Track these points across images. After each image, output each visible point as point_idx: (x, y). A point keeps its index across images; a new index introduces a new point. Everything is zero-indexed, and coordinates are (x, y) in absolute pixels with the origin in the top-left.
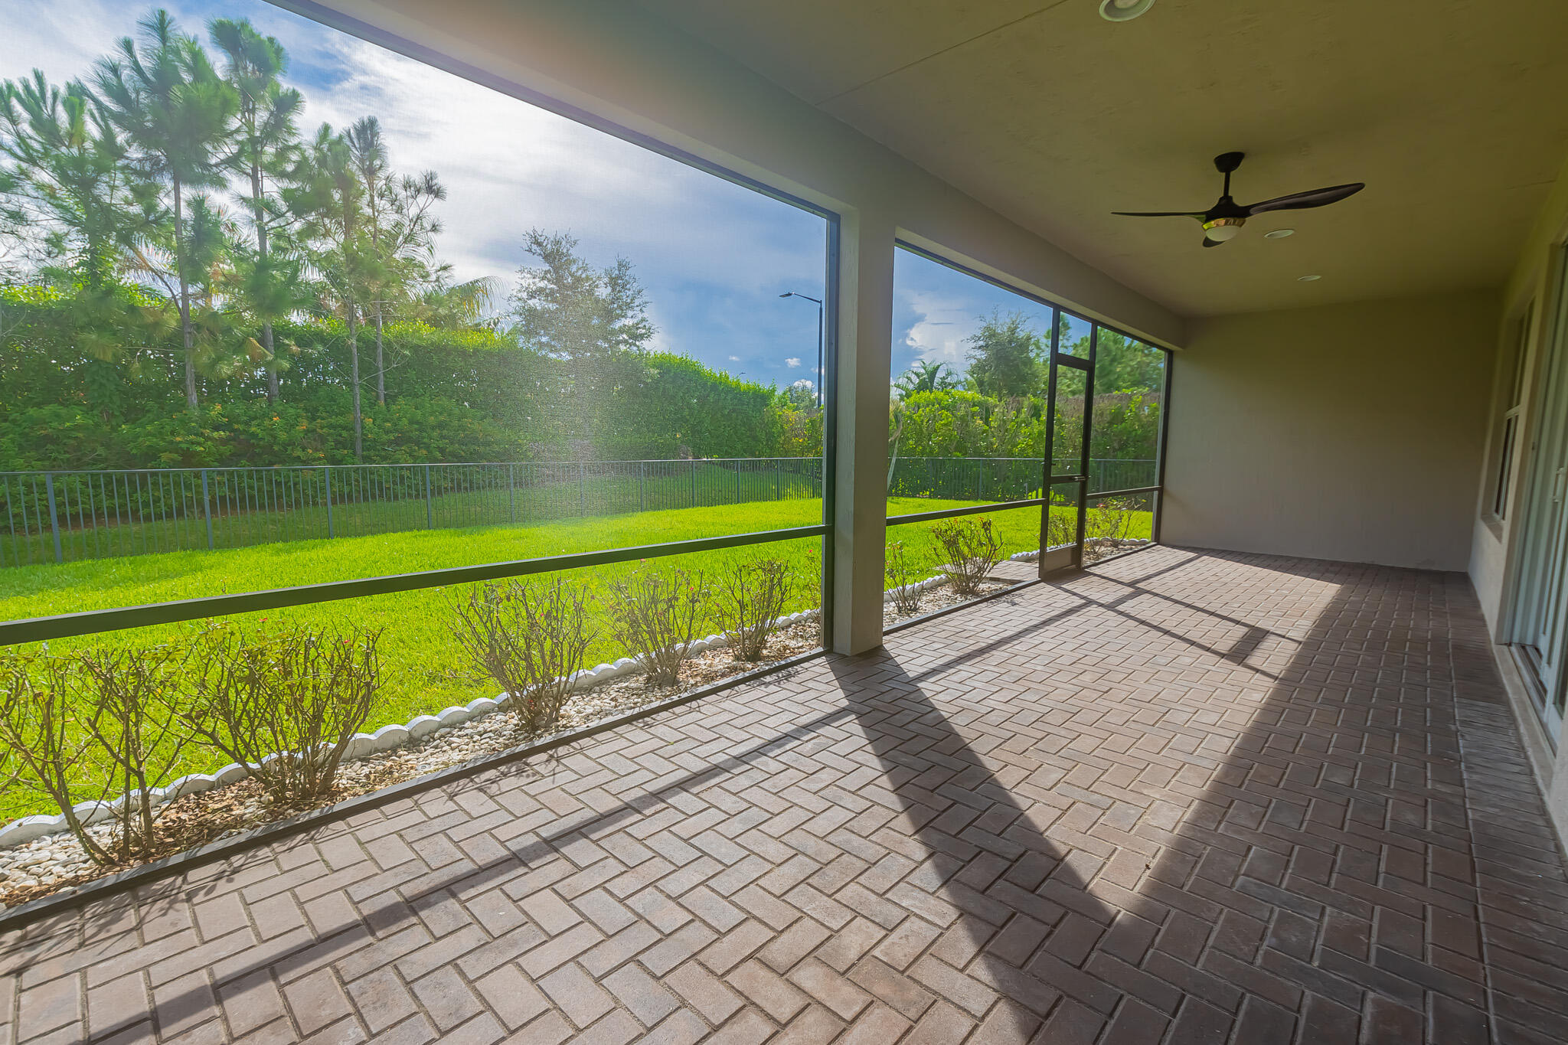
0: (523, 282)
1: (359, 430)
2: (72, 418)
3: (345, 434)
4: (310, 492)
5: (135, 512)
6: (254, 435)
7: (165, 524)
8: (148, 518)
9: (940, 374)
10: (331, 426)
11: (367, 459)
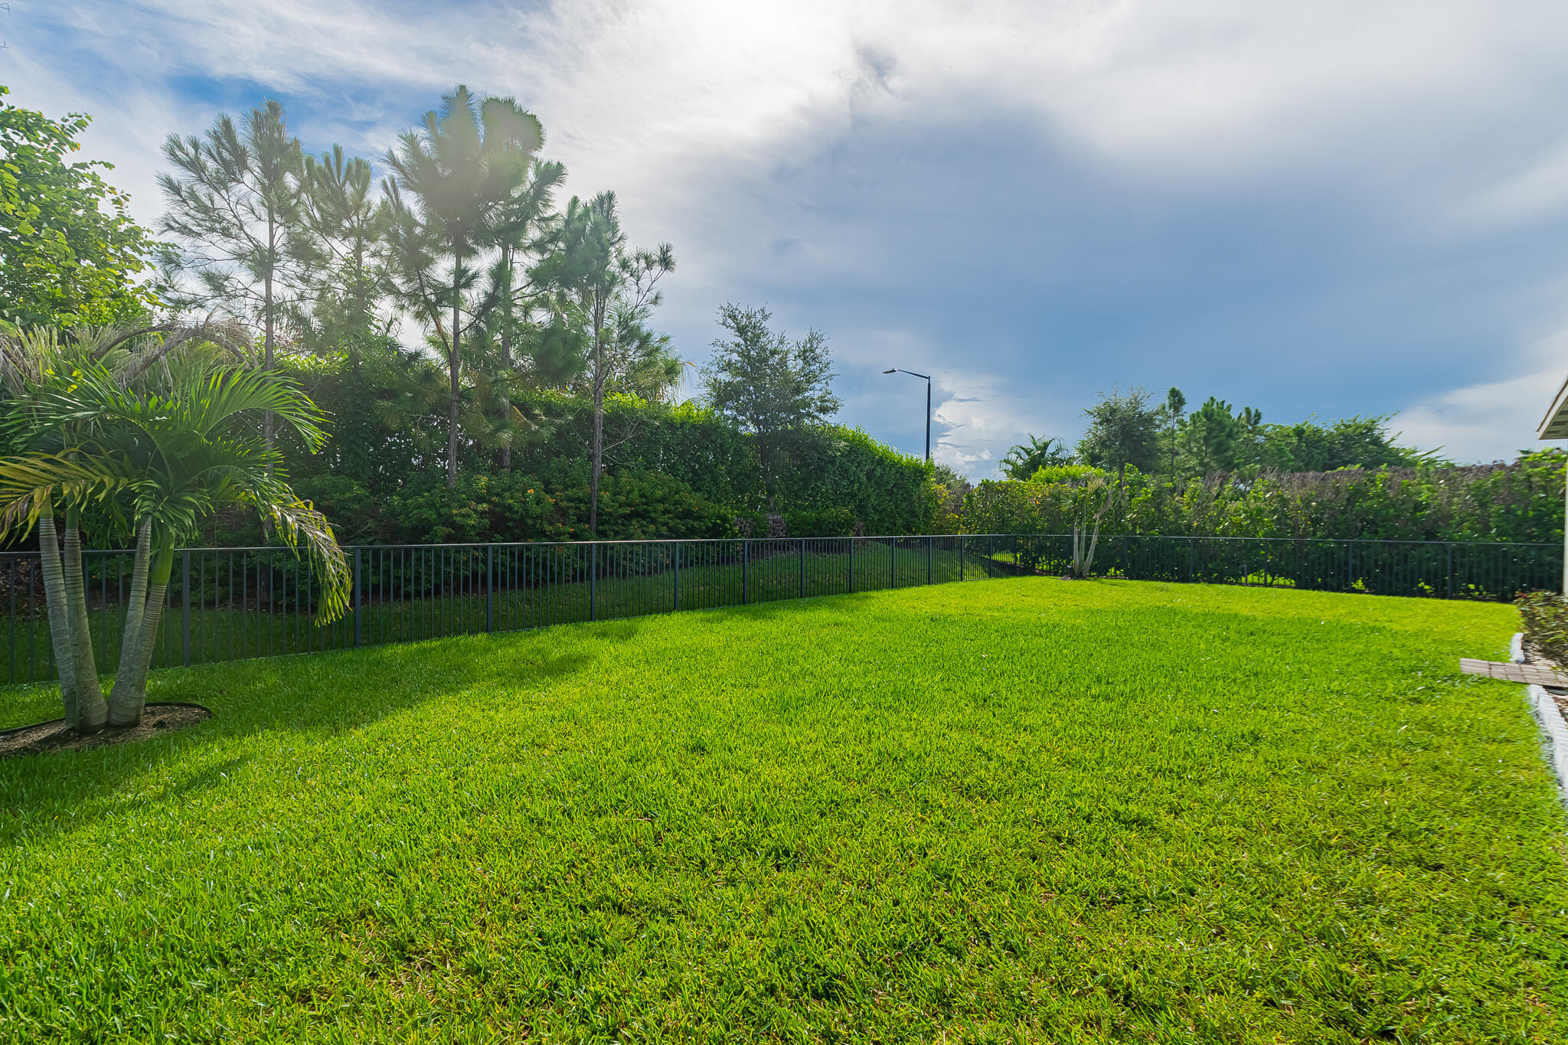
0: (715, 354)
1: (595, 503)
2: (350, 488)
3: (583, 507)
4: (556, 569)
5: (397, 589)
6: (510, 508)
7: (423, 602)
8: (408, 596)
9: (1051, 450)
10: (570, 500)
11: (602, 534)
